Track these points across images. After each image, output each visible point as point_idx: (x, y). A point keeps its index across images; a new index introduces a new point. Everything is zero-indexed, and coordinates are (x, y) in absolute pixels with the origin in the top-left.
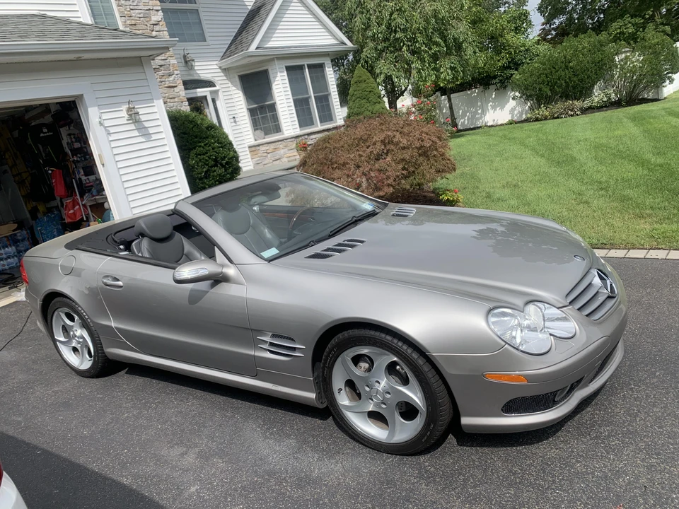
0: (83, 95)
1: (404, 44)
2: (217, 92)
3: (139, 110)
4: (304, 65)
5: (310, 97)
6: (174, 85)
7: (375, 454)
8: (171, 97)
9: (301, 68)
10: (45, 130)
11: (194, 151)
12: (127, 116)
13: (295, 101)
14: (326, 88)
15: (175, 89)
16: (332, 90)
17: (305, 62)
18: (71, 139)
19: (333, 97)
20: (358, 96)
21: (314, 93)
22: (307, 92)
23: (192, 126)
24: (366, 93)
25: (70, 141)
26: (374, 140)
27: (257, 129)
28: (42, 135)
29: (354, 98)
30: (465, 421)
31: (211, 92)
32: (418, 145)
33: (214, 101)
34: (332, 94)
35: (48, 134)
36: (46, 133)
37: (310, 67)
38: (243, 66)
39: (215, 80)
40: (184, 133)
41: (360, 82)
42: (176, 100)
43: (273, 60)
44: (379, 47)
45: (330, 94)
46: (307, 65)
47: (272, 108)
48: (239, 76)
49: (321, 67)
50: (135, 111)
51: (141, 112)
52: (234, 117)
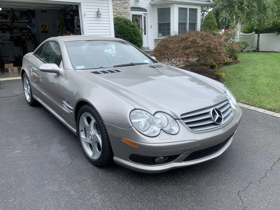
0: (80, 3)
1: (236, 4)
2: (146, 14)
3: (101, 13)
4: (187, 8)
5: (187, 23)
6: (127, 7)
8: (124, 12)
9: (186, 9)
10: (69, 16)
11: (123, 35)
12: (96, 14)
13: (179, 23)
14: (196, 19)
15: (127, 9)
16: (198, 21)
17: (189, 7)
18: (78, 21)
19: (198, 24)
20: (206, 25)
21: (189, 21)
22: (186, 20)
23: (125, 24)
24: (210, 24)
25: (77, 22)
27: (160, 33)
28: (67, 18)
29: (204, 25)
30: (115, 158)
31: (144, 14)
32: (207, 46)
33: (145, 17)
34: (198, 23)
35: (69, 18)
36: (69, 17)
37: (189, 9)
38: (160, 5)
39: (147, 9)
40: (121, 27)
41: (209, 19)
42: (126, 14)
43: (173, 4)
44: (225, 4)
45: (197, 23)
46: (189, 8)
47: (169, 24)
48: (158, 9)
49: (196, 10)
50: (99, 13)
51: (102, 14)
52: (151, 26)
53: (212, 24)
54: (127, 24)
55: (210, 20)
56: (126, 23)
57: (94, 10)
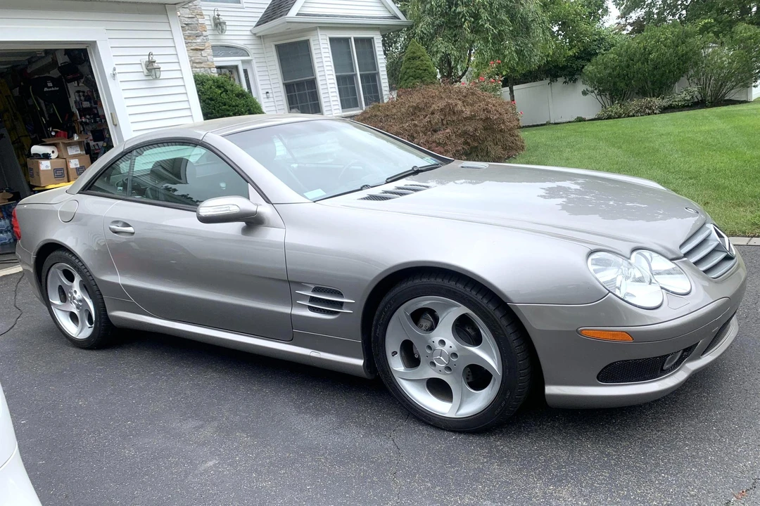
0: (96, 41)
1: (466, 20)
2: (249, 62)
3: (160, 65)
4: (350, 38)
5: (356, 75)
6: (201, 48)
7: (434, 432)
8: (197, 61)
9: (347, 40)
10: (50, 84)
12: (145, 71)
13: (338, 78)
14: (374, 65)
15: (202, 52)
16: (380, 69)
17: (352, 35)
18: (80, 96)
19: (382, 77)
20: (411, 74)
21: (360, 71)
22: (352, 69)
23: (220, 91)
24: (420, 72)
25: (78, 99)
26: (432, 109)
27: (293, 108)
28: (46, 89)
29: (406, 77)
30: (551, 390)
31: (243, 62)
32: (483, 117)
33: (245, 71)
34: (381, 73)
35: (53, 89)
36: (51, 87)
37: (356, 40)
38: (281, 34)
39: (249, 48)
40: (211, 99)
41: (414, 58)
42: (202, 65)
43: (315, 29)
44: (437, 22)
45: (378, 73)
46: (354, 38)
47: (312, 83)
48: (276, 45)
49: (369, 41)
50: (155, 65)
51: (163, 67)
52: (267, 93)
53: (425, 70)
54: (226, 91)
55: (418, 62)
56: (223, 90)
57: (137, 60)
